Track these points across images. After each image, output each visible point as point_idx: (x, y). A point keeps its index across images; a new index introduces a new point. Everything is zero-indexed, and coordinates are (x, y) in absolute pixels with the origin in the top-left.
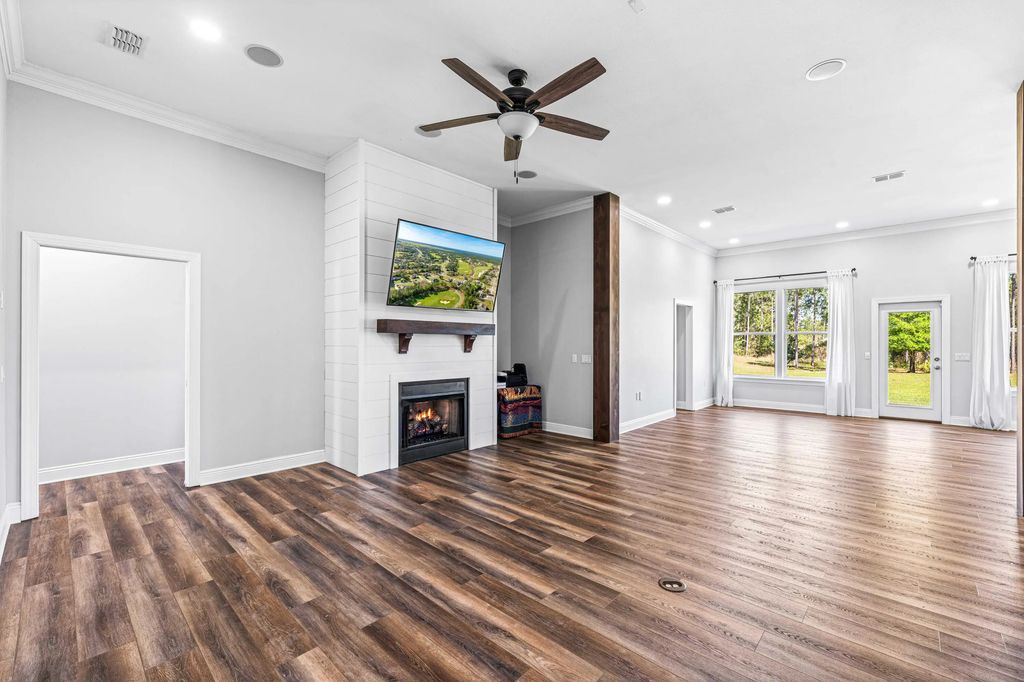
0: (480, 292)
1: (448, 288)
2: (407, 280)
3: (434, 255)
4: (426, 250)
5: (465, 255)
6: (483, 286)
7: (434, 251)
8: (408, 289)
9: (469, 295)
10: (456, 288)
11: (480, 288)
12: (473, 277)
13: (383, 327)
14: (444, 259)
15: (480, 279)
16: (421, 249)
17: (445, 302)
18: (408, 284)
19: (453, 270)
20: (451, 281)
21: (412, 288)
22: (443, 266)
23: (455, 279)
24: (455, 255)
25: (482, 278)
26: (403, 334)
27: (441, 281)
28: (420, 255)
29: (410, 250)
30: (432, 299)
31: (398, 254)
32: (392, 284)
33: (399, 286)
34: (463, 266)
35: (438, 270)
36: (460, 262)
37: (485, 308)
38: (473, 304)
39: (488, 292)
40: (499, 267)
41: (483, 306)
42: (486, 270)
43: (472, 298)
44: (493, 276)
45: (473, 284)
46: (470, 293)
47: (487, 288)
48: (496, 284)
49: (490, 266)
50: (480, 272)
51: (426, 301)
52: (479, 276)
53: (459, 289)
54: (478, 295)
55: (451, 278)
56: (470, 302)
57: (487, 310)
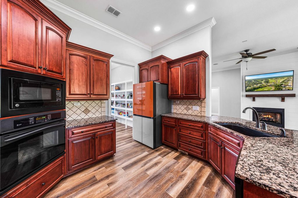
0: (283, 86)
1: (266, 86)
2: (250, 86)
3: (258, 80)
4: (255, 80)
5: (271, 78)
6: (284, 84)
7: (258, 79)
8: (251, 88)
9: (276, 87)
10: (270, 86)
11: (282, 85)
12: (277, 82)
13: (247, 96)
14: (262, 80)
15: (281, 82)
16: (254, 80)
17: (266, 90)
18: (251, 87)
19: (268, 82)
20: (267, 85)
21: (252, 88)
22: (262, 82)
23: (268, 84)
24: (266, 79)
25: (283, 82)
26: (254, 97)
27: (262, 85)
28: (253, 81)
29: (250, 81)
30: (260, 89)
31: (246, 82)
32: (246, 88)
33: (248, 88)
36: (270, 80)
37: (287, 89)
38: (280, 89)
39: (287, 85)
40: (292, 78)
41: (285, 89)
42: (284, 80)
43: (279, 87)
44: (288, 81)
45: (278, 84)
46: (277, 86)
47: (286, 84)
48: (292, 82)
49: (286, 78)
50: (280, 81)
51: (258, 90)
52: (281, 81)
53: (271, 86)
54: (282, 87)
55: (266, 84)
56: (278, 89)
57: (289, 90)
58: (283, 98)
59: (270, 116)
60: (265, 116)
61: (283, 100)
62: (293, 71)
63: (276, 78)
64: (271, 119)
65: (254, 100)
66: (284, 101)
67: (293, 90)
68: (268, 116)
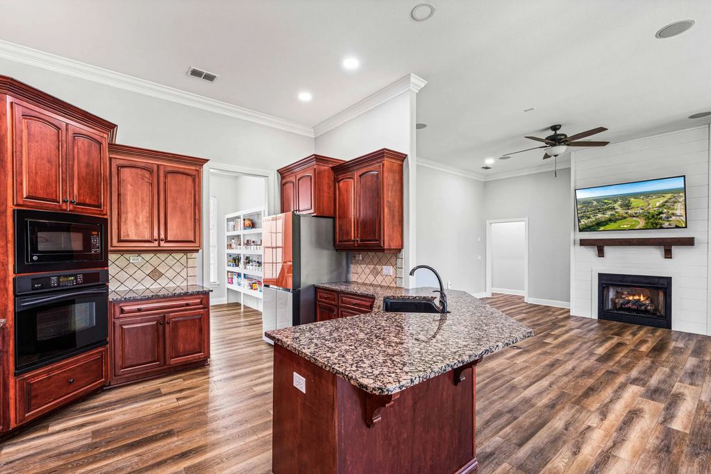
0: (664, 216)
1: (625, 218)
2: (589, 218)
3: (606, 201)
4: (598, 200)
5: (636, 195)
6: (665, 211)
7: (606, 199)
8: (591, 222)
10: (634, 217)
11: (662, 213)
12: (650, 206)
13: (584, 243)
14: (615, 202)
15: (659, 207)
16: (594, 200)
17: (625, 226)
18: (590, 220)
19: (627, 206)
21: (594, 221)
22: (616, 206)
23: (630, 212)
24: (623, 197)
25: (663, 205)
26: (600, 247)
27: (617, 215)
28: (595, 203)
29: (587, 203)
30: (612, 226)
31: (579, 206)
32: (579, 221)
33: (583, 222)
34: (636, 202)
35: (613, 209)
36: (632, 200)
37: (674, 226)
38: (657, 224)
39: (673, 214)
40: (682, 194)
41: (670, 224)
42: (665, 199)
43: (654, 221)
44: (675, 202)
45: (651, 211)
46: (650, 217)
47: (671, 212)
48: (683, 207)
49: (669, 196)
50: (657, 202)
51: (608, 227)
52: (658, 205)
53: (637, 217)
54: (661, 218)
55: (626, 211)
56: (652, 224)
57: (677, 227)
58: (667, 247)
59: (642, 298)
60: (631, 298)
61: (668, 254)
62: (684, 176)
63: (647, 195)
64: (644, 305)
65: (601, 253)
66: (671, 258)
67: (686, 227)
68: (636, 298)
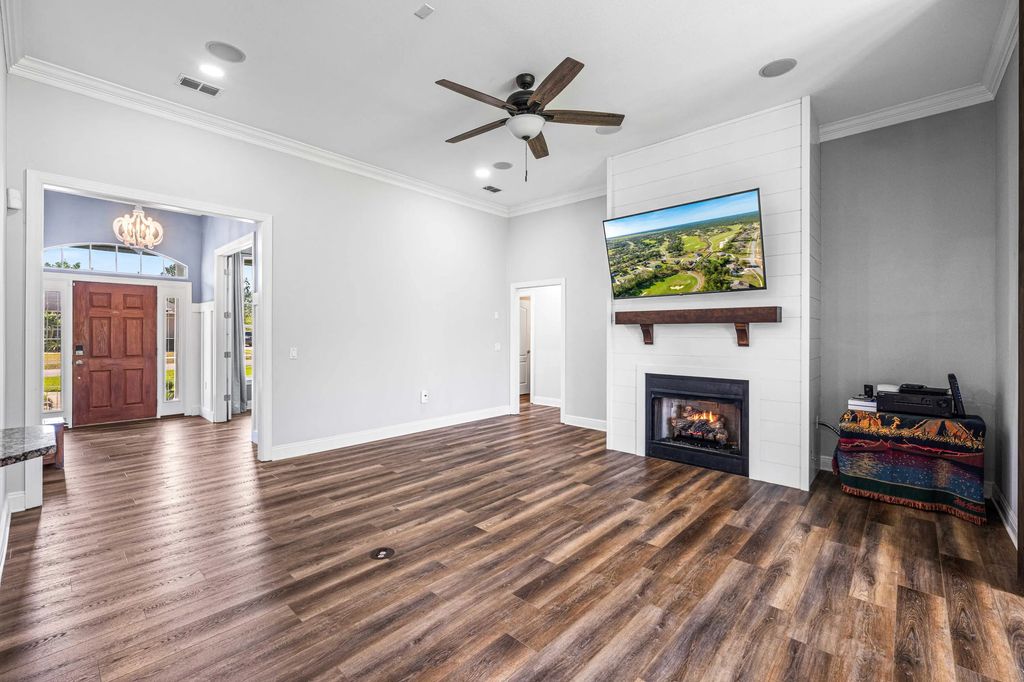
0: (731, 267)
1: (676, 272)
2: (626, 273)
3: (647, 241)
4: (636, 239)
5: (689, 229)
6: (733, 257)
7: (647, 237)
8: (629, 281)
9: (711, 273)
10: (688, 269)
11: (727, 262)
12: (711, 250)
13: (621, 319)
14: (661, 242)
15: (724, 250)
16: (631, 240)
17: (678, 288)
18: (628, 277)
19: (677, 250)
20: (678, 263)
21: (633, 280)
22: (662, 249)
23: (682, 260)
24: (673, 233)
25: (729, 247)
26: (646, 325)
27: (664, 266)
28: (632, 245)
29: (621, 245)
30: (659, 287)
31: (610, 252)
32: (613, 281)
33: (620, 280)
34: (690, 242)
35: (658, 255)
36: (684, 237)
37: (746, 286)
38: (722, 283)
39: (745, 263)
40: (756, 225)
41: (741, 283)
42: (731, 235)
43: (718, 277)
44: (747, 240)
45: (713, 258)
46: (712, 270)
47: (741, 259)
48: (758, 249)
49: (737, 228)
50: (721, 241)
51: (654, 289)
52: (721, 246)
53: (693, 269)
54: (727, 272)
55: (677, 260)
56: (716, 283)
57: (752, 287)
58: (742, 322)
59: (711, 419)
60: (696, 418)
61: (743, 339)
62: (758, 189)
63: (706, 227)
64: (713, 430)
65: (648, 338)
66: (747, 345)
67: (765, 288)
68: (704, 417)
